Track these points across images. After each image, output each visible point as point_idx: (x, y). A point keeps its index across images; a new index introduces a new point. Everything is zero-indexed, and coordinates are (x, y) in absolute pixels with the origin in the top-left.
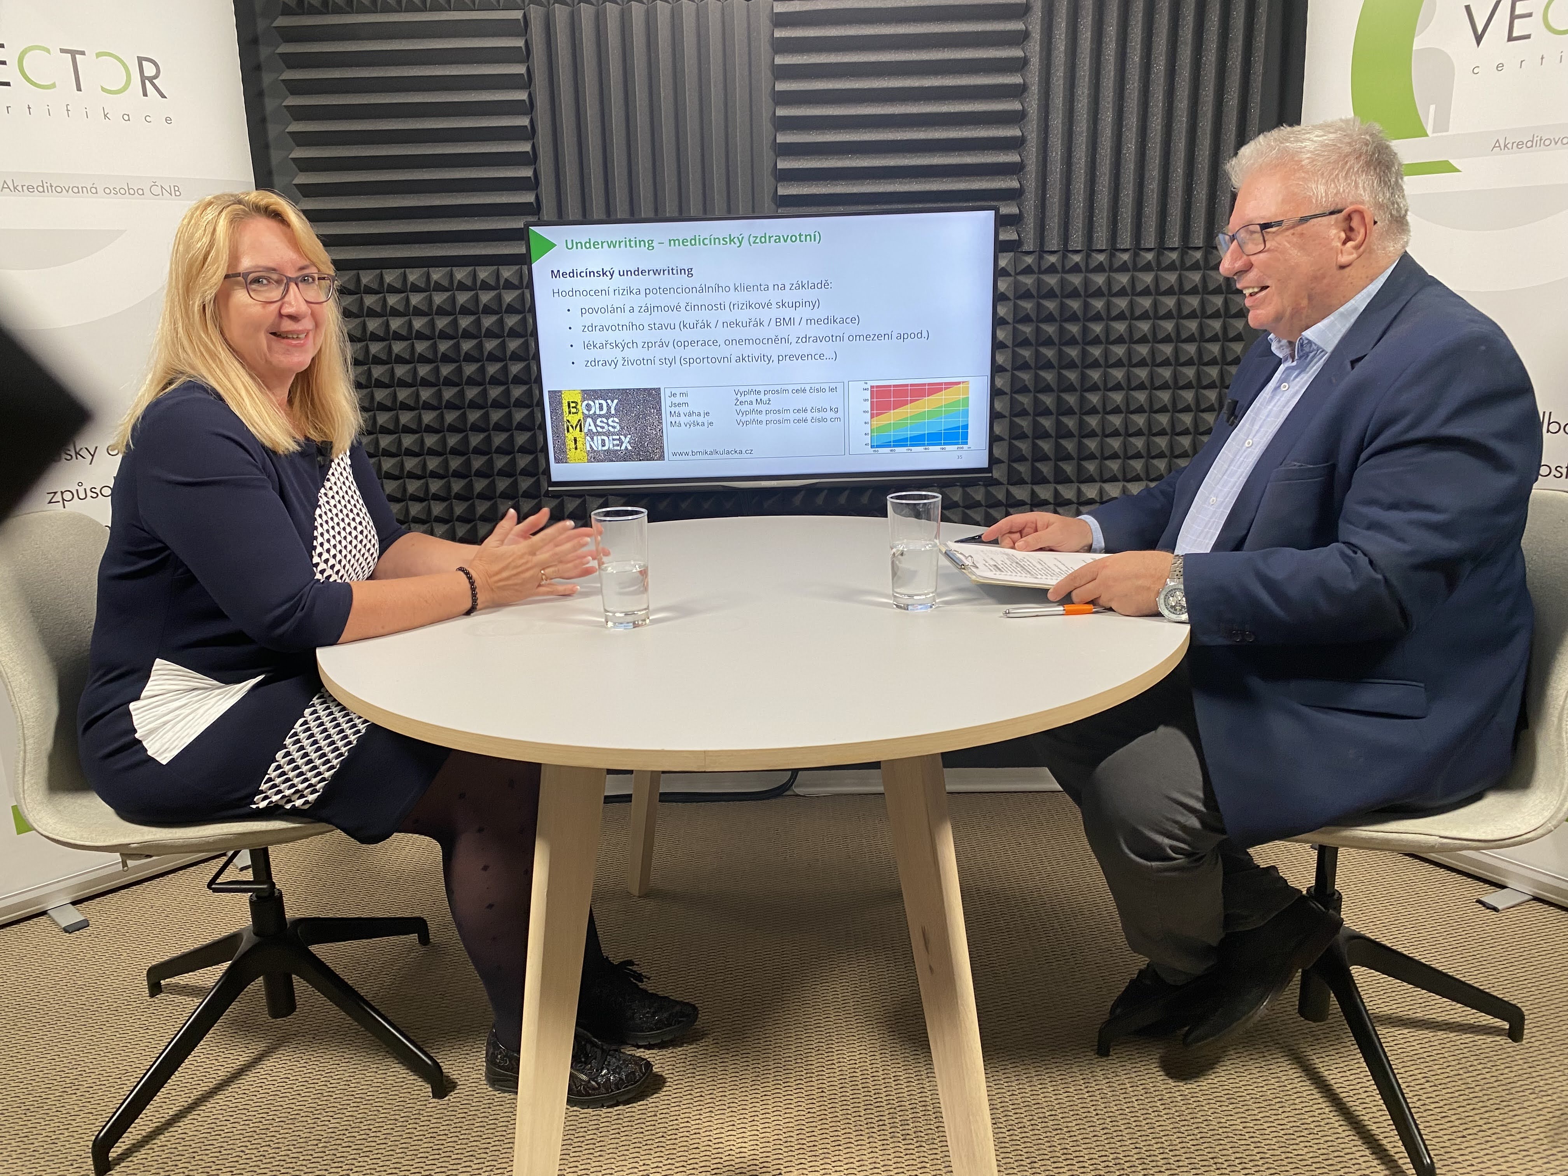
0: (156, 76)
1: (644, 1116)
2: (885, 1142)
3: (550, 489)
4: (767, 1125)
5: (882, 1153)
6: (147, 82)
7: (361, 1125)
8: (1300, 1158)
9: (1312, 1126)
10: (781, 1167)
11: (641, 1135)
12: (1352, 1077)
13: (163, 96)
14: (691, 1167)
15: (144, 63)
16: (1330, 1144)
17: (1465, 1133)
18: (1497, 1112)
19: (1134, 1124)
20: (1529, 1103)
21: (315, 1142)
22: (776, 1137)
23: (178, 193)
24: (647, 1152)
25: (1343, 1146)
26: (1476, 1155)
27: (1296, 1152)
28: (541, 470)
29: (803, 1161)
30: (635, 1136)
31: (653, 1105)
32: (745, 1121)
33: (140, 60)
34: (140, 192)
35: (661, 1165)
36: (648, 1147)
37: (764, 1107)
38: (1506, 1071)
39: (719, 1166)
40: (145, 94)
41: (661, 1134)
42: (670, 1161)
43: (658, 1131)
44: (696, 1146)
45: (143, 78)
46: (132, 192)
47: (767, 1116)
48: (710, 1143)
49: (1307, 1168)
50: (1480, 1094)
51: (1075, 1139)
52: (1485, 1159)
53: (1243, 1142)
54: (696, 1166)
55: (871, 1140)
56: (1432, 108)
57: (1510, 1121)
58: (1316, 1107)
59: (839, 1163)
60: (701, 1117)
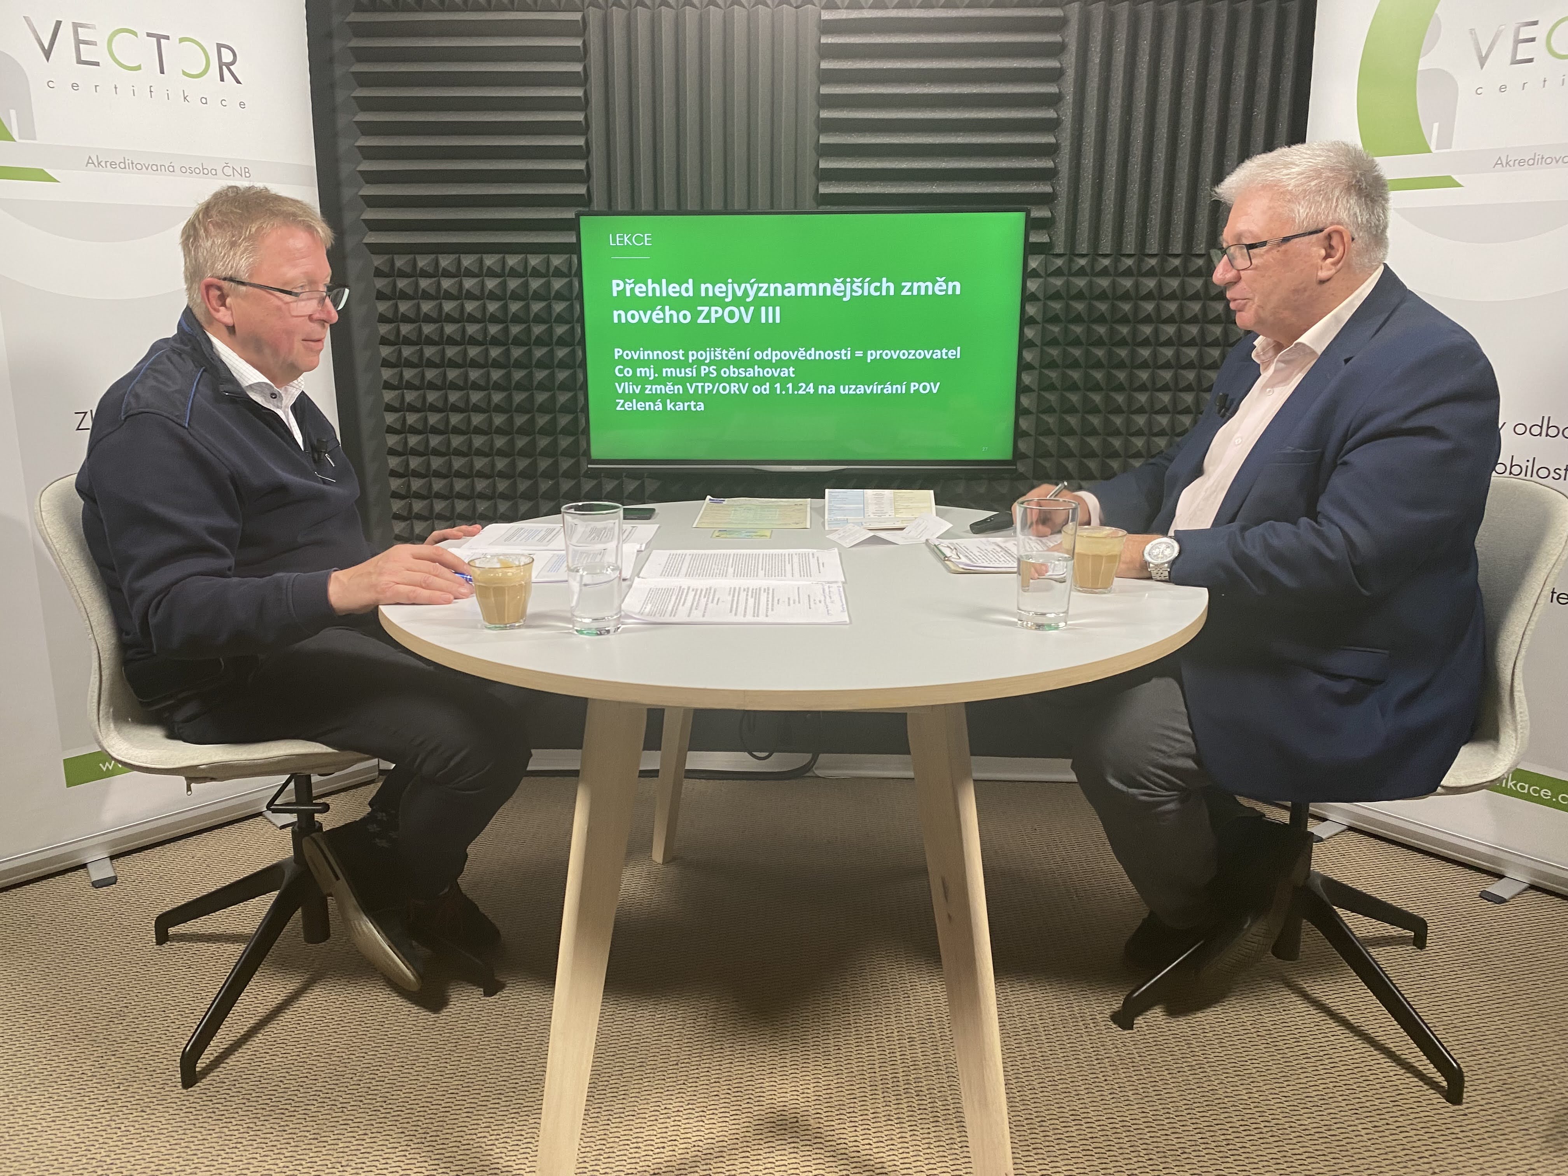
0: (233, 63)
3: (589, 466)
6: (224, 68)
13: (238, 82)
15: (223, 49)
16: (1333, 1116)
18: (1499, 1094)
20: (1530, 1087)
22: (794, 1089)
23: (247, 175)
28: (583, 449)
33: (220, 46)
34: (213, 172)
40: (222, 80)
43: (679, 1078)
44: (715, 1093)
45: (221, 65)
46: (205, 171)
47: (785, 1069)
48: (729, 1091)
53: (1249, 1111)
55: (886, 1094)
56: (1436, 125)
57: (1511, 1102)
60: (721, 1068)
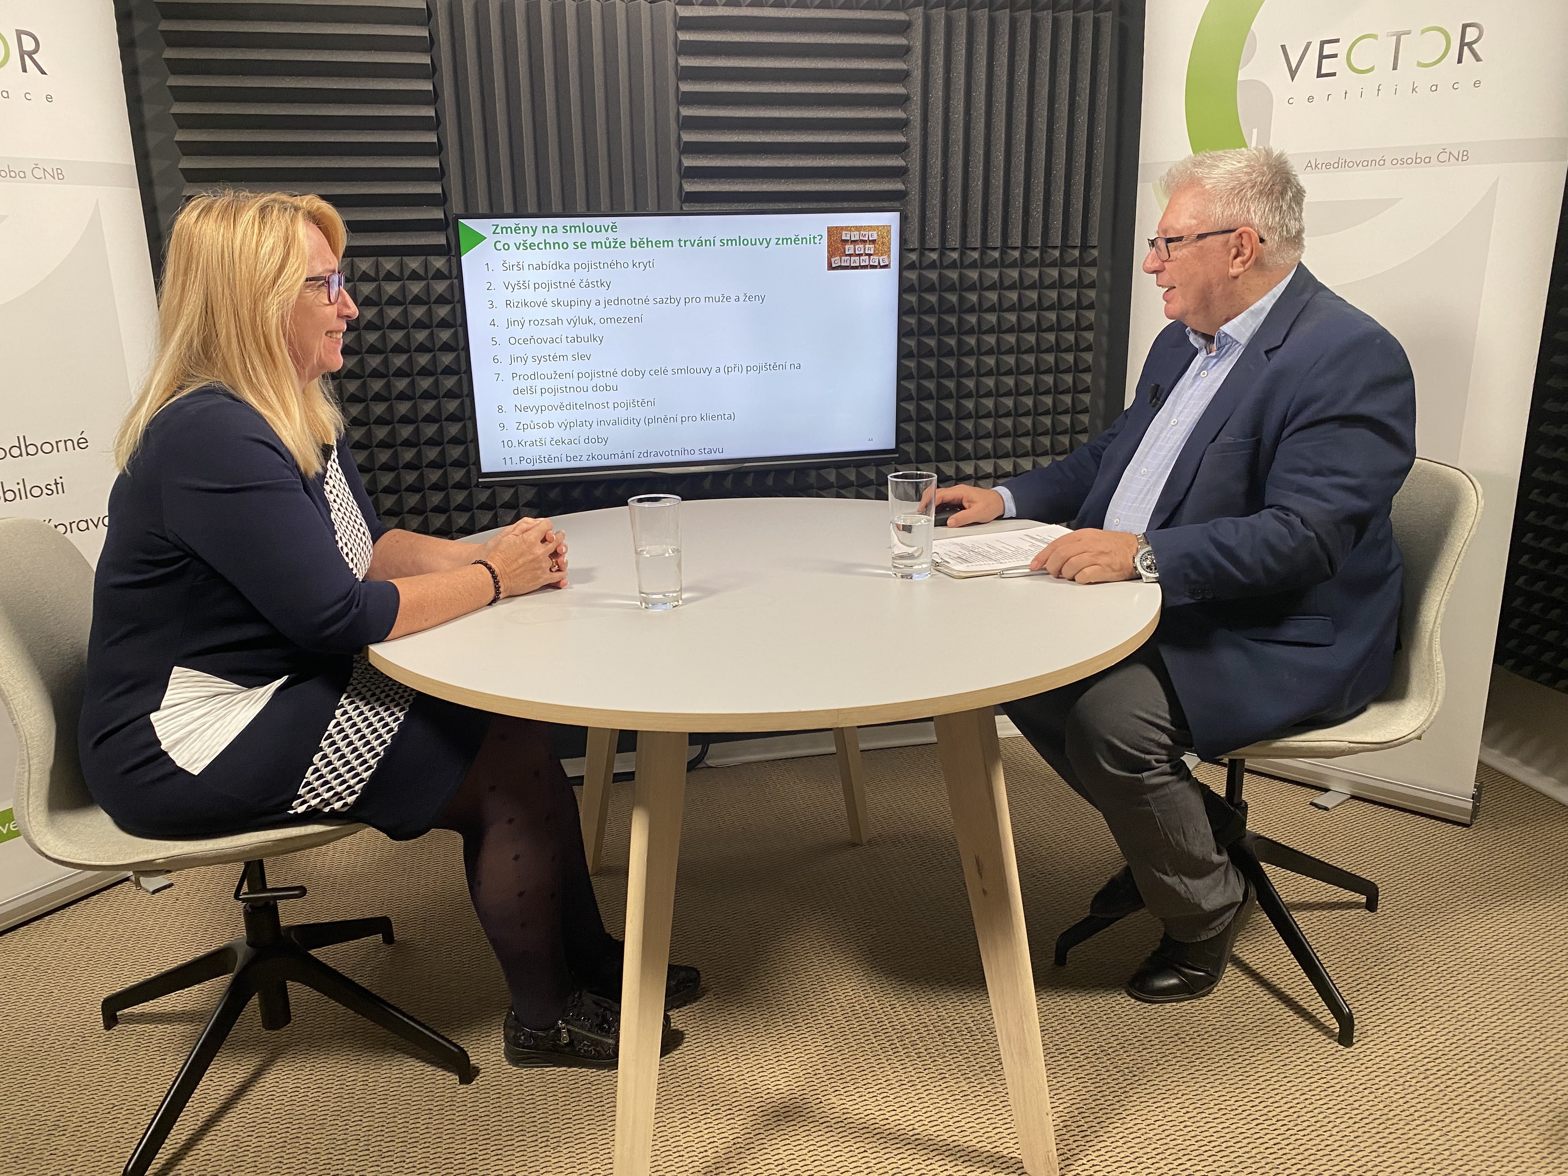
0: (36, 51)
1: (675, 1071)
2: (903, 1062)
3: (480, 480)
4: (793, 1063)
5: (904, 1071)
6: (26, 57)
7: (395, 1119)
8: (1242, 1024)
9: (1243, 998)
10: (820, 1096)
11: (679, 1088)
12: (1261, 956)
13: (43, 73)
14: (737, 1108)
15: (23, 36)
16: (1261, 1010)
17: (1358, 987)
18: (1376, 968)
19: (1105, 1017)
20: (1397, 958)
21: (355, 1142)
22: (805, 1072)
23: (60, 177)
24: (691, 1102)
25: (1272, 1010)
26: (1371, 1003)
27: (1238, 1021)
28: (471, 462)
29: (837, 1088)
30: (674, 1090)
31: (680, 1060)
32: (771, 1062)
33: (19, 33)
34: (22, 175)
35: (708, 1111)
36: (690, 1098)
37: (784, 1047)
38: (1373, 935)
39: (762, 1104)
40: (25, 70)
41: (697, 1085)
42: (715, 1107)
43: (694, 1082)
44: (734, 1090)
45: (22, 53)
46: (13, 174)
47: (790, 1054)
48: (746, 1086)
49: (1250, 1032)
50: (1360, 956)
51: (1061, 1036)
52: (1379, 1005)
53: (1195, 1019)
54: (741, 1107)
55: (890, 1062)
56: (1255, 131)
57: (1387, 973)
58: (1241, 983)
59: (870, 1086)
60: (730, 1064)
